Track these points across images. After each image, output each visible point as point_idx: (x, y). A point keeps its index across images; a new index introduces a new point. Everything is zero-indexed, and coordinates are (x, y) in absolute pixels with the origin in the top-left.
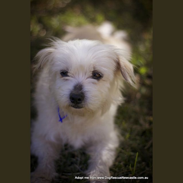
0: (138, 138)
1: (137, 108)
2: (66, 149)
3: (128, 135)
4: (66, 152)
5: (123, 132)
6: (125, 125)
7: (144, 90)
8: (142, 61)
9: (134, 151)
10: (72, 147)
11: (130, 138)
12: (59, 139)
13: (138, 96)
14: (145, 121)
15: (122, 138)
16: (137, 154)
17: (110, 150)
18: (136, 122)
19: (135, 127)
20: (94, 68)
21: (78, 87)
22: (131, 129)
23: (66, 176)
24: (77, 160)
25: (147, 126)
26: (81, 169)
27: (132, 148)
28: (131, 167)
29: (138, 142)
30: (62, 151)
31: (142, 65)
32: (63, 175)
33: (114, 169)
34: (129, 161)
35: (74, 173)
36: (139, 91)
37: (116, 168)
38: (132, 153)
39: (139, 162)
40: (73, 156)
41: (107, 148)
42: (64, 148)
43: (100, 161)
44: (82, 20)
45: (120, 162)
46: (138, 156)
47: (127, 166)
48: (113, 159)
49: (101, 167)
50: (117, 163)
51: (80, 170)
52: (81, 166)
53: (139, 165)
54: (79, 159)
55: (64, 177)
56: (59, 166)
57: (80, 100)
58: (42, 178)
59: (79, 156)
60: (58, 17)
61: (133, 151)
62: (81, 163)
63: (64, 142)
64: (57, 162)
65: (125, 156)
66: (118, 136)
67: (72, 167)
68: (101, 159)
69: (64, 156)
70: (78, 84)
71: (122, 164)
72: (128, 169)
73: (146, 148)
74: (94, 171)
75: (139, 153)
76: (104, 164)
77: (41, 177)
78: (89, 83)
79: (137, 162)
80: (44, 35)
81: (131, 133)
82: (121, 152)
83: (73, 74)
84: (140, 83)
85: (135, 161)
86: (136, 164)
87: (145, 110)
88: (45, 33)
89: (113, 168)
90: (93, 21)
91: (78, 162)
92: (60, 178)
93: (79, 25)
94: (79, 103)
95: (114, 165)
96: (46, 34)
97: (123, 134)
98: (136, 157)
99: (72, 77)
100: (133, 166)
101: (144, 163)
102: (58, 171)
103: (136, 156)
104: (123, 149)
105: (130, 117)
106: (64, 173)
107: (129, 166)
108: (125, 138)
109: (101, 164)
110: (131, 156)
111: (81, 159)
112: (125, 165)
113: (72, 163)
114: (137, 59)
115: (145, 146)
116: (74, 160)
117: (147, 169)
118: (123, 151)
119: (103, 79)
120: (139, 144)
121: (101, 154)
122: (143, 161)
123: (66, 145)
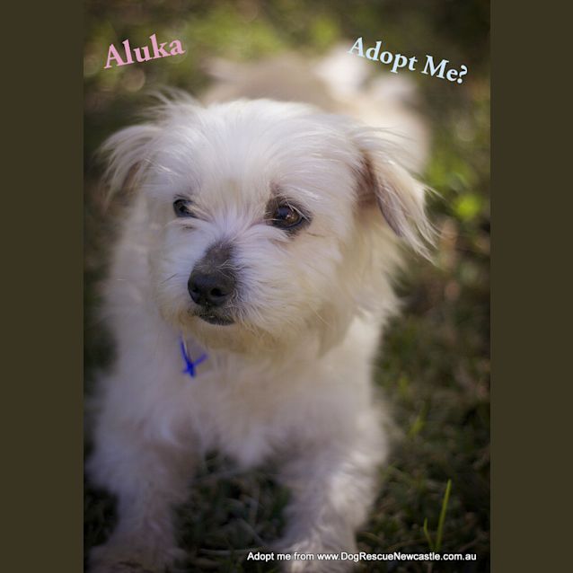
0: (451, 431)
1: (448, 332)
2: (212, 469)
3: (416, 423)
4: (212, 481)
5: (401, 413)
6: (407, 389)
7: (470, 273)
8: (463, 176)
9: (438, 475)
10: (230, 461)
11: (423, 432)
12: (187, 434)
13: (452, 291)
14: (474, 374)
15: (398, 434)
16: (449, 485)
17: (360, 472)
18: (445, 379)
19: (439, 394)
20: (276, 189)
21: (217, 251)
22: (428, 401)
23: (211, 558)
24: (248, 506)
25: (478, 392)
26: (262, 535)
27: (430, 466)
28: (428, 528)
29: (451, 444)
30: (198, 476)
31: (464, 190)
32: (200, 555)
33: (371, 535)
34: (420, 509)
35: (238, 548)
36: (455, 274)
37: (377, 534)
38: (431, 484)
39: (455, 514)
40: (236, 492)
41: (347, 466)
42: (204, 465)
43: (323, 510)
44: (264, 37)
45: (391, 513)
46: (451, 494)
47: (415, 526)
48: (369, 501)
49: (328, 529)
50: (381, 517)
51: (259, 539)
52: (260, 527)
53: (453, 523)
54: (254, 503)
55: (203, 562)
56: (189, 525)
57: (217, 292)
58: (133, 565)
59: (256, 492)
60: (187, 27)
61: (434, 476)
62: (260, 517)
63: (206, 444)
64: (180, 511)
65: (409, 492)
66: (386, 427)
67: (231, 528)
68: (326, 500)
69: (205, 491)
70: (220, 242)
71: (397, 518)
72: (417, 537)
73: (477, 465)
74: (305, 543)
75: (453, 482)
76: (336, 518)
77: (128, 564)
78: (259, 240)
79: (448, 513)
80: (140, 86)
81: (427, 417)
82: (393, 479)
83: (208, 210)
84: (458, 249)
85: (440, 509)
86: (446, 520)
87: (475, 340)
88: (143, 81)
89: (369, 532)
90: (301, 41)
91: (253, 513)
92: (190, 566)
93: (256, 55)
94: (215, 305)
95: (372, 523)
96: (146, 84)
97: (401, 421)
98: (443, 497)
99: (205, 219)
100: (433, 526)
101: (470, 516)
102: (186, 542)
103: (444, 493)
104: (400, 468)
105: (424, 364)
106: (204, 550)
107: (422, 525)
108: (407, 432)
109: (327, 520)
110: (427, 492)
111: (260, 502)
112: (409, 523)
113: (231, 516)
114: (448, 169)
115: (473, 460)
116: (237, 504)
117: (481, 535)
118: (401, 476)
119: (311, 229)
120: (454, 454)
121: (326, 486)
122: (468, 511)
123: (212, 456)
